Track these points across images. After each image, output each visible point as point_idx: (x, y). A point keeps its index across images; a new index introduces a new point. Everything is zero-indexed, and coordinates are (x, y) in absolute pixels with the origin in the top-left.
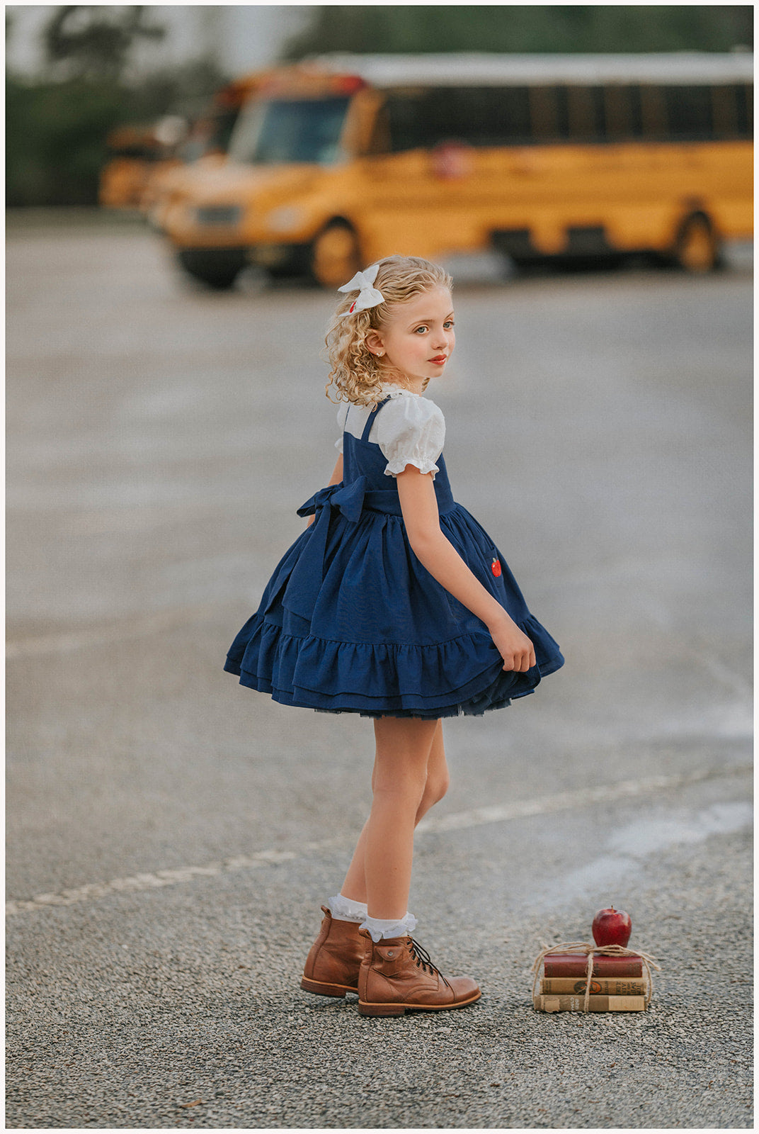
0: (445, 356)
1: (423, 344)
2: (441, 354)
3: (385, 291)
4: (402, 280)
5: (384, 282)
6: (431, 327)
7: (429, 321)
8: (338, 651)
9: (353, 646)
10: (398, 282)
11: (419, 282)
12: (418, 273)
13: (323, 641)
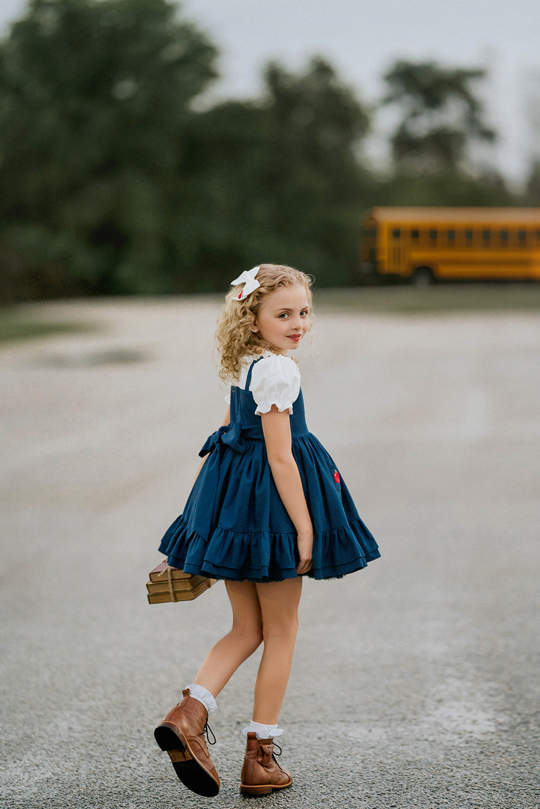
0: (299, 336)
1: (284, 326)
2: (297, 334)
6: (291, 314)
7: (289, 309)
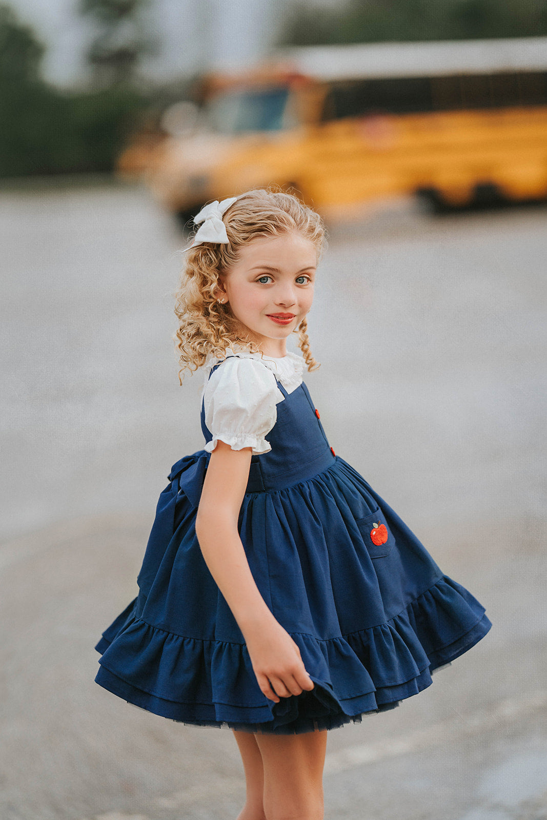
0: (290, 316)
2: (285, 312)
3: (232, 227)
4: (254, 215)
5: (234, 213)
6: (277, 278)
7: (274, 270)
8: (164, 643)
9: (181, 639)
10: (249, 216)
11: (272, 222)
12: (271, 213)
13: (152, 628)
